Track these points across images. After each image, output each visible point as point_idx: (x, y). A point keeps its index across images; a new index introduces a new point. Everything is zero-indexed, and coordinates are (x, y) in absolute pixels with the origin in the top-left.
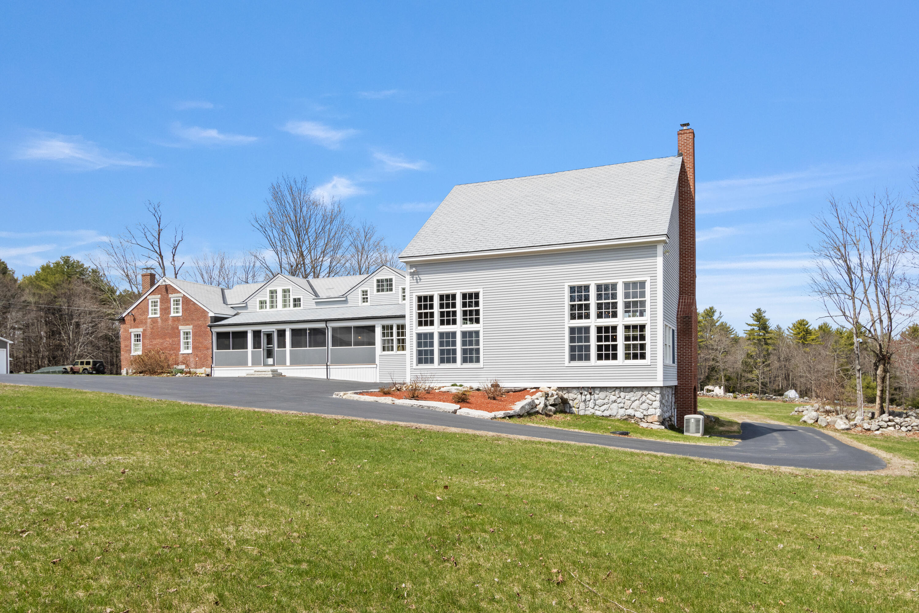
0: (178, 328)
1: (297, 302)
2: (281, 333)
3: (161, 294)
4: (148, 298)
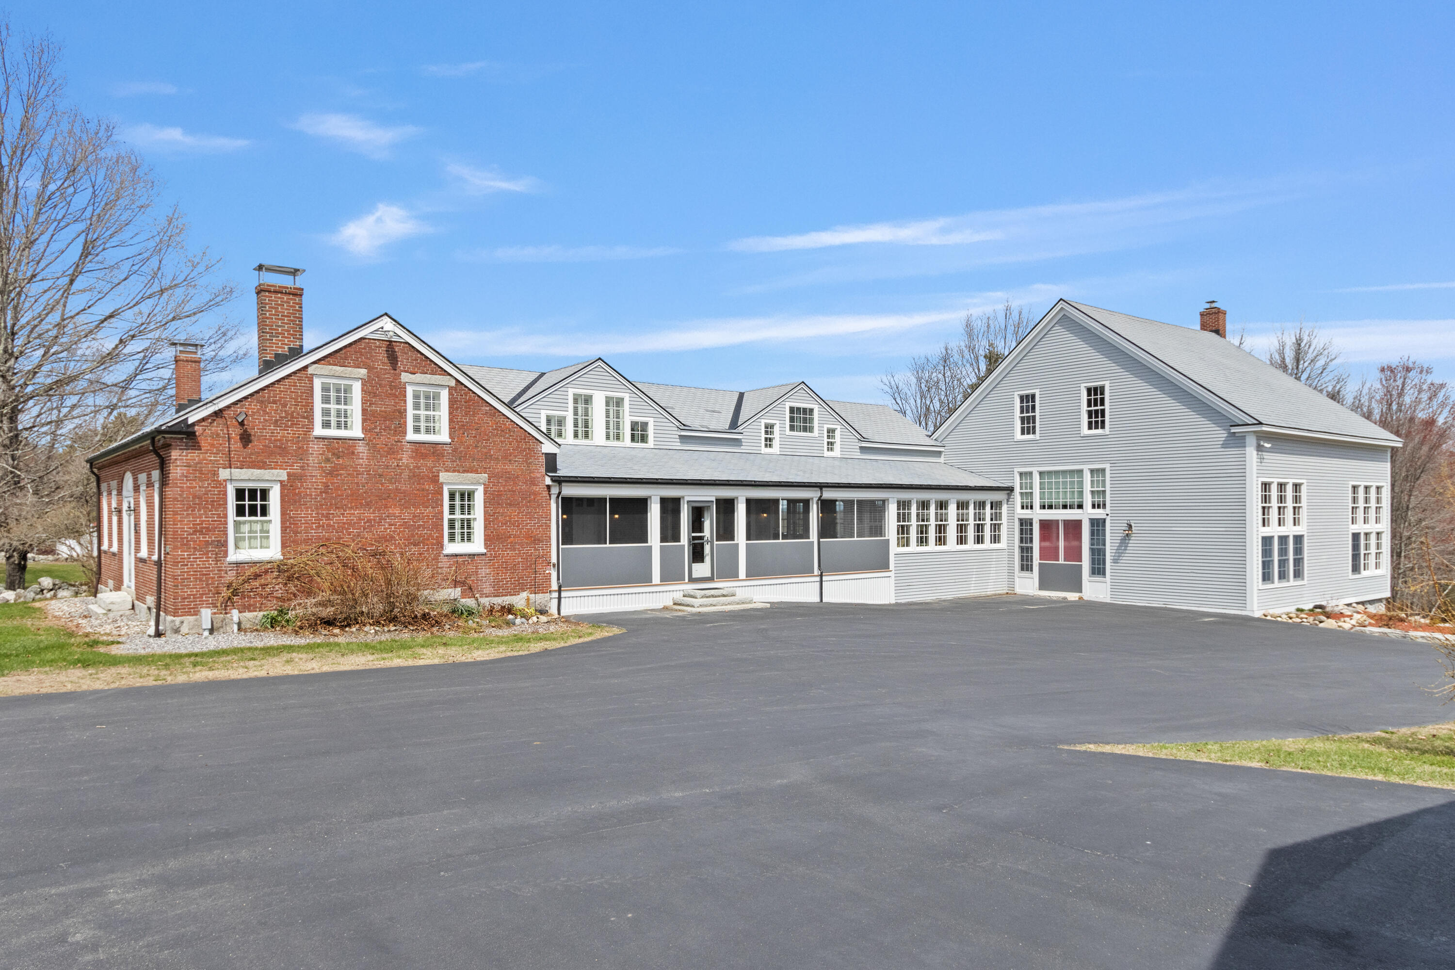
0: (435, 480)
1: (639, 433)
2: (726, 507)
3: (370, 368)
4: (311, 370)
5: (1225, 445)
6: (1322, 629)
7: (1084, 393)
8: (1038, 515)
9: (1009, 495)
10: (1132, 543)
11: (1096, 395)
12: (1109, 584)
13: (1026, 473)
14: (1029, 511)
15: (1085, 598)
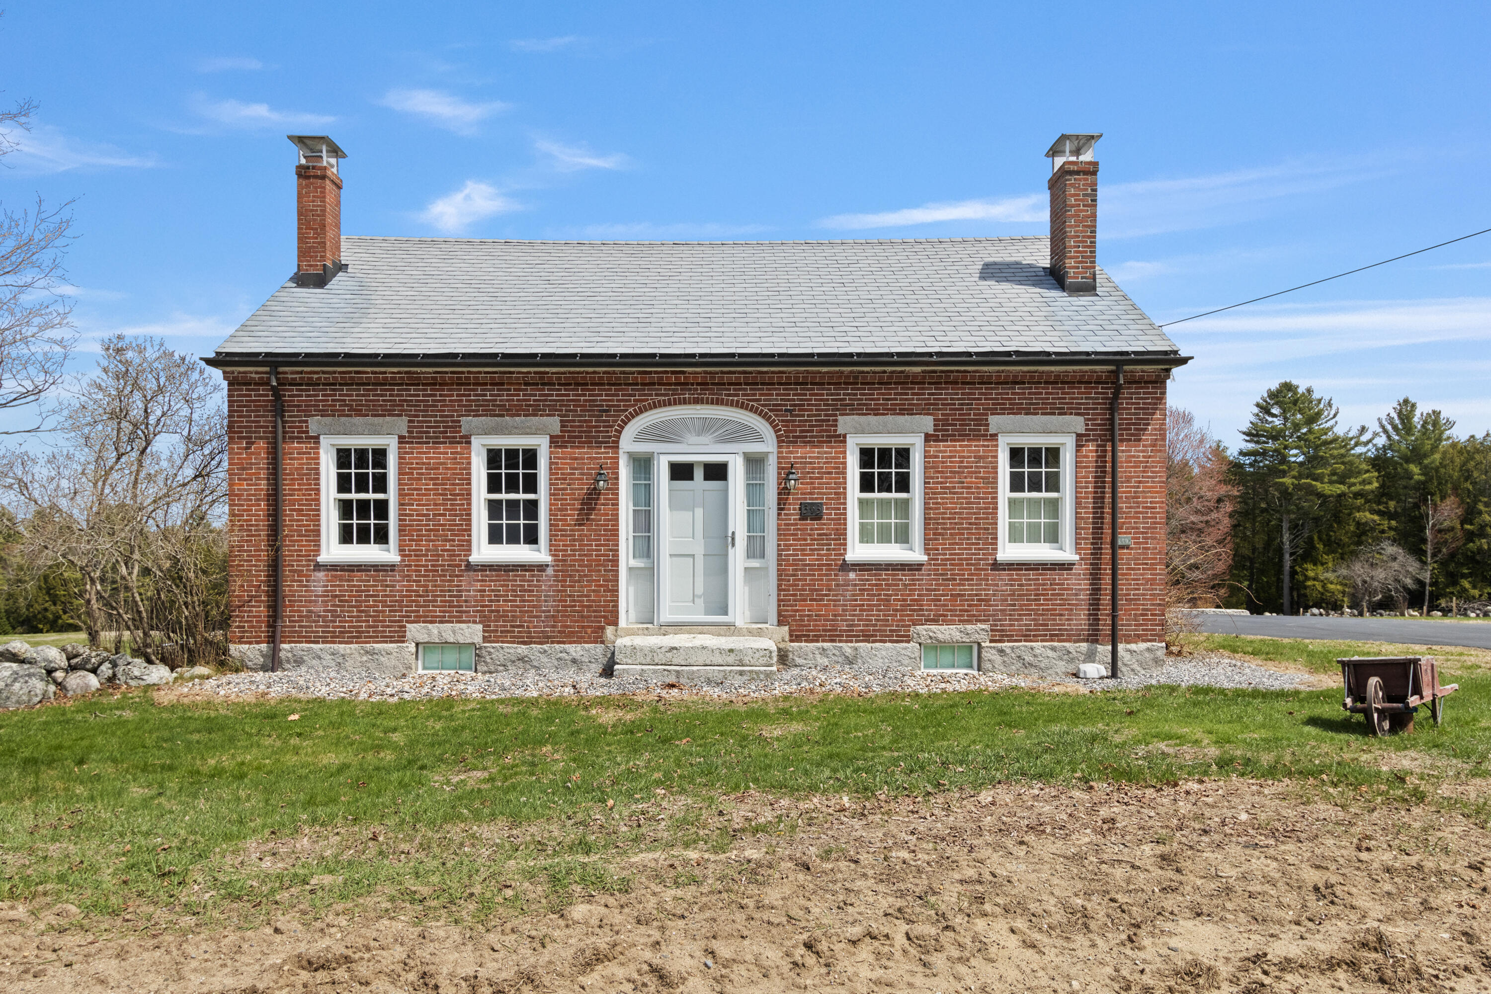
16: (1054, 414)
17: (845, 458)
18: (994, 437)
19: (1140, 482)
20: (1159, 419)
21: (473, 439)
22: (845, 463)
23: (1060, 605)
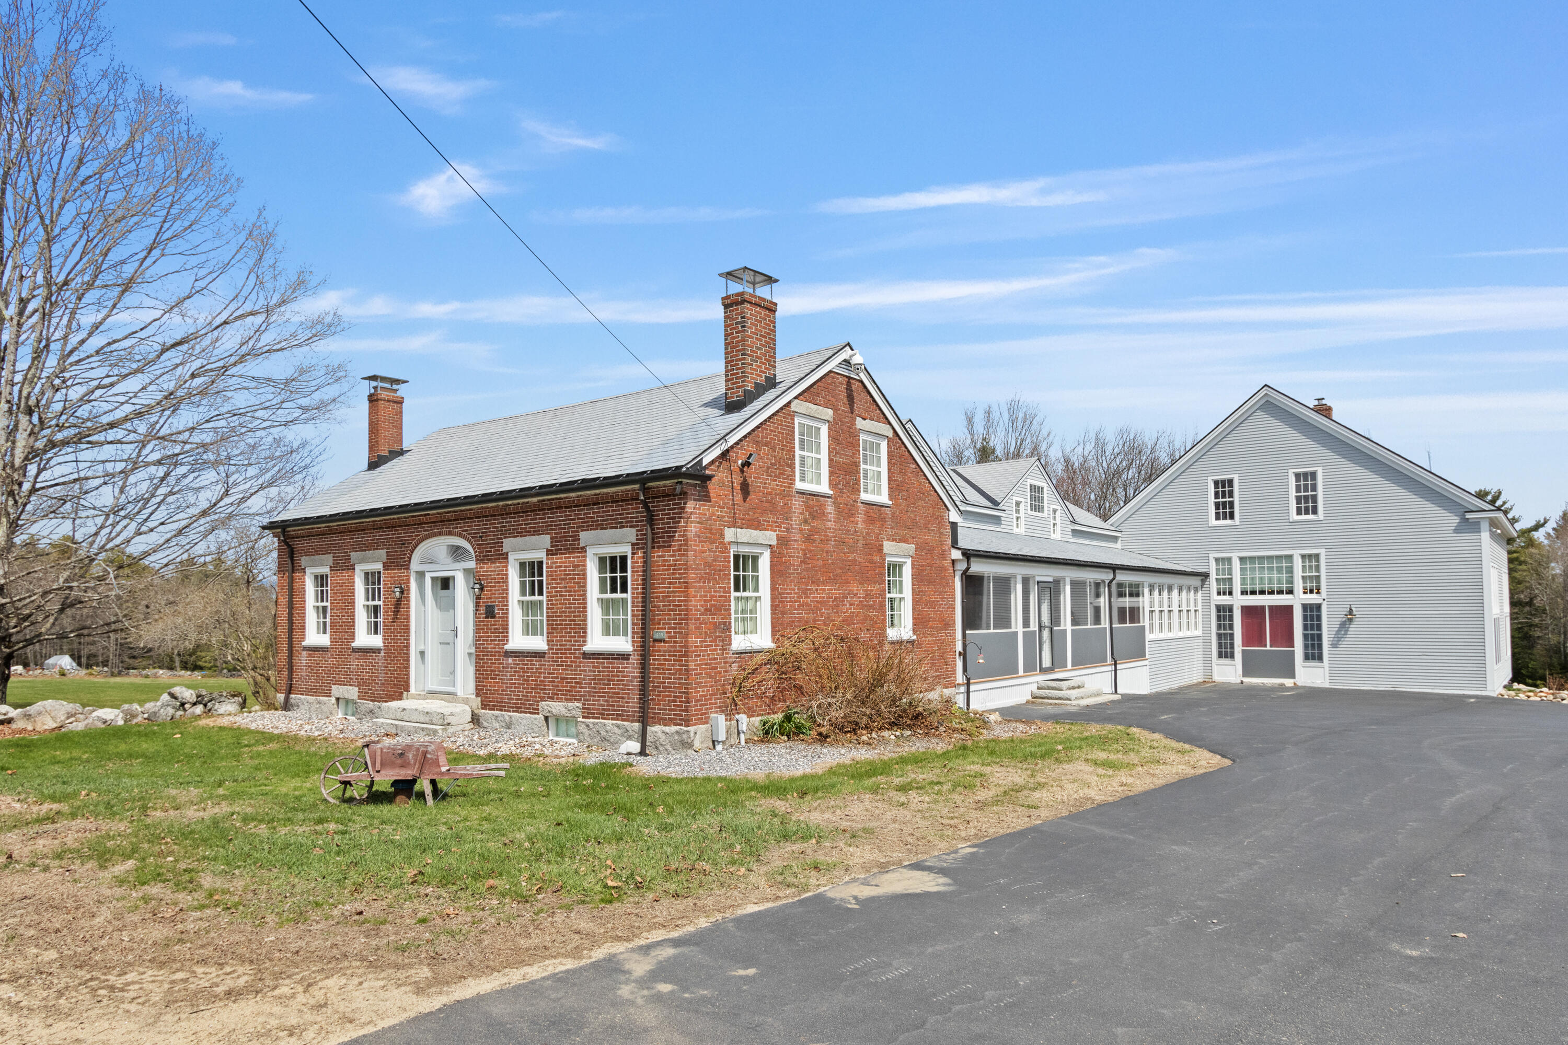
0: (879, 549)
3: (835, 410)
4: (792, 408)
5: (1457, 530)
6: (1565, 705)
7: (1292, 479)
8: (1239, 601)
9: (1203, 582)
10: (1353, 628)
11: (1306, 480)
12: (1327, 669)
13: (1223, 559)
14: (1227, 597)
15: (1299, 684)
16: (616, 527)
17: (507, 570)
18: (583, 550)
19: (670, 583)
20: (683, 527)
21: (356, 567)
22: (507, 575)
23: (622, 689)
